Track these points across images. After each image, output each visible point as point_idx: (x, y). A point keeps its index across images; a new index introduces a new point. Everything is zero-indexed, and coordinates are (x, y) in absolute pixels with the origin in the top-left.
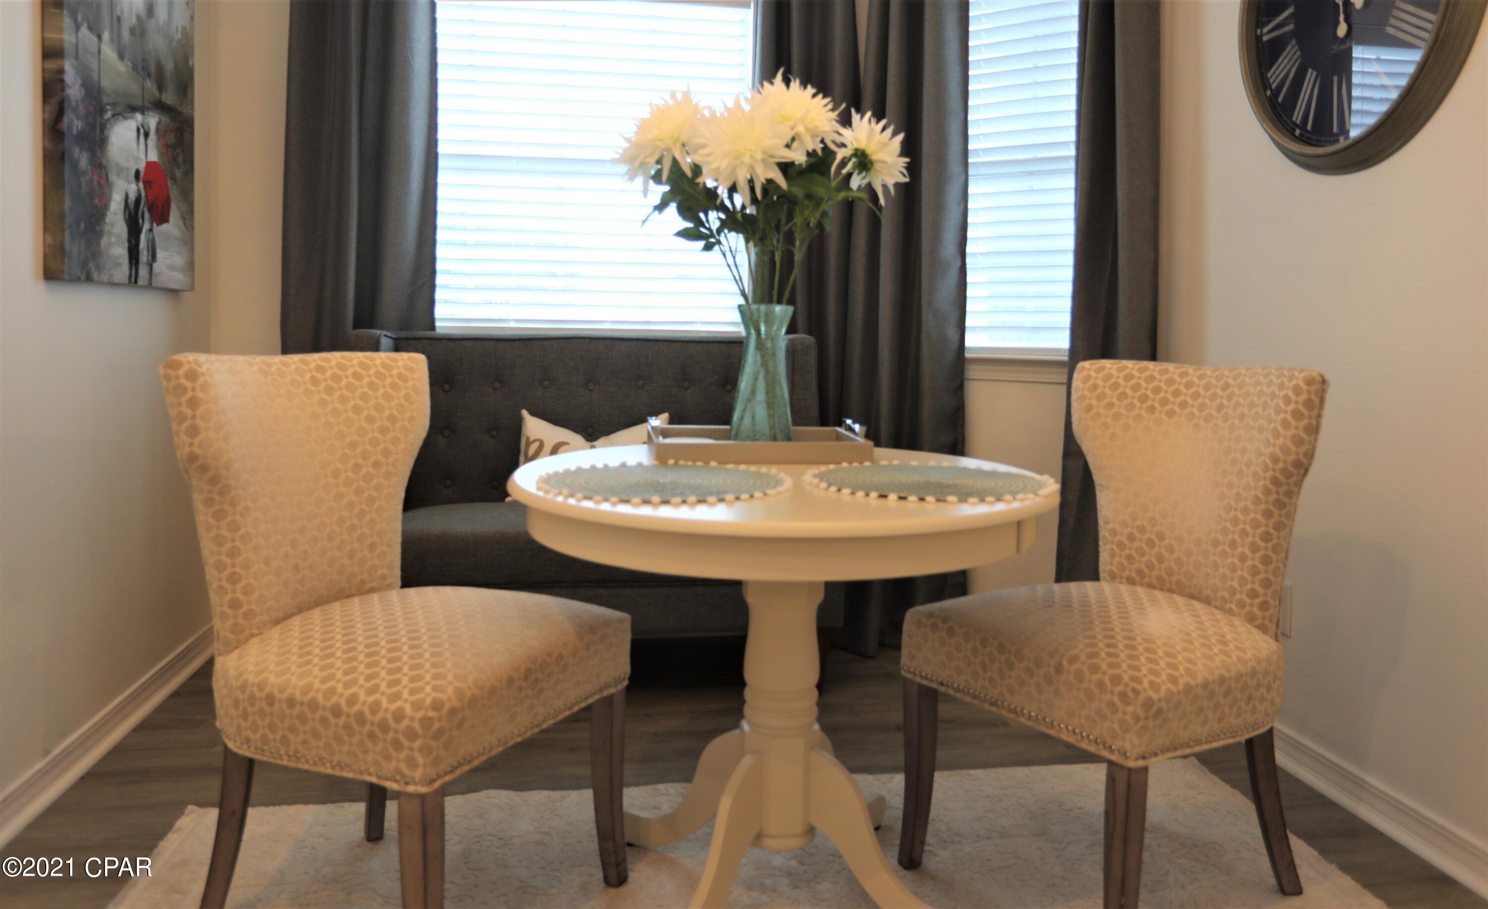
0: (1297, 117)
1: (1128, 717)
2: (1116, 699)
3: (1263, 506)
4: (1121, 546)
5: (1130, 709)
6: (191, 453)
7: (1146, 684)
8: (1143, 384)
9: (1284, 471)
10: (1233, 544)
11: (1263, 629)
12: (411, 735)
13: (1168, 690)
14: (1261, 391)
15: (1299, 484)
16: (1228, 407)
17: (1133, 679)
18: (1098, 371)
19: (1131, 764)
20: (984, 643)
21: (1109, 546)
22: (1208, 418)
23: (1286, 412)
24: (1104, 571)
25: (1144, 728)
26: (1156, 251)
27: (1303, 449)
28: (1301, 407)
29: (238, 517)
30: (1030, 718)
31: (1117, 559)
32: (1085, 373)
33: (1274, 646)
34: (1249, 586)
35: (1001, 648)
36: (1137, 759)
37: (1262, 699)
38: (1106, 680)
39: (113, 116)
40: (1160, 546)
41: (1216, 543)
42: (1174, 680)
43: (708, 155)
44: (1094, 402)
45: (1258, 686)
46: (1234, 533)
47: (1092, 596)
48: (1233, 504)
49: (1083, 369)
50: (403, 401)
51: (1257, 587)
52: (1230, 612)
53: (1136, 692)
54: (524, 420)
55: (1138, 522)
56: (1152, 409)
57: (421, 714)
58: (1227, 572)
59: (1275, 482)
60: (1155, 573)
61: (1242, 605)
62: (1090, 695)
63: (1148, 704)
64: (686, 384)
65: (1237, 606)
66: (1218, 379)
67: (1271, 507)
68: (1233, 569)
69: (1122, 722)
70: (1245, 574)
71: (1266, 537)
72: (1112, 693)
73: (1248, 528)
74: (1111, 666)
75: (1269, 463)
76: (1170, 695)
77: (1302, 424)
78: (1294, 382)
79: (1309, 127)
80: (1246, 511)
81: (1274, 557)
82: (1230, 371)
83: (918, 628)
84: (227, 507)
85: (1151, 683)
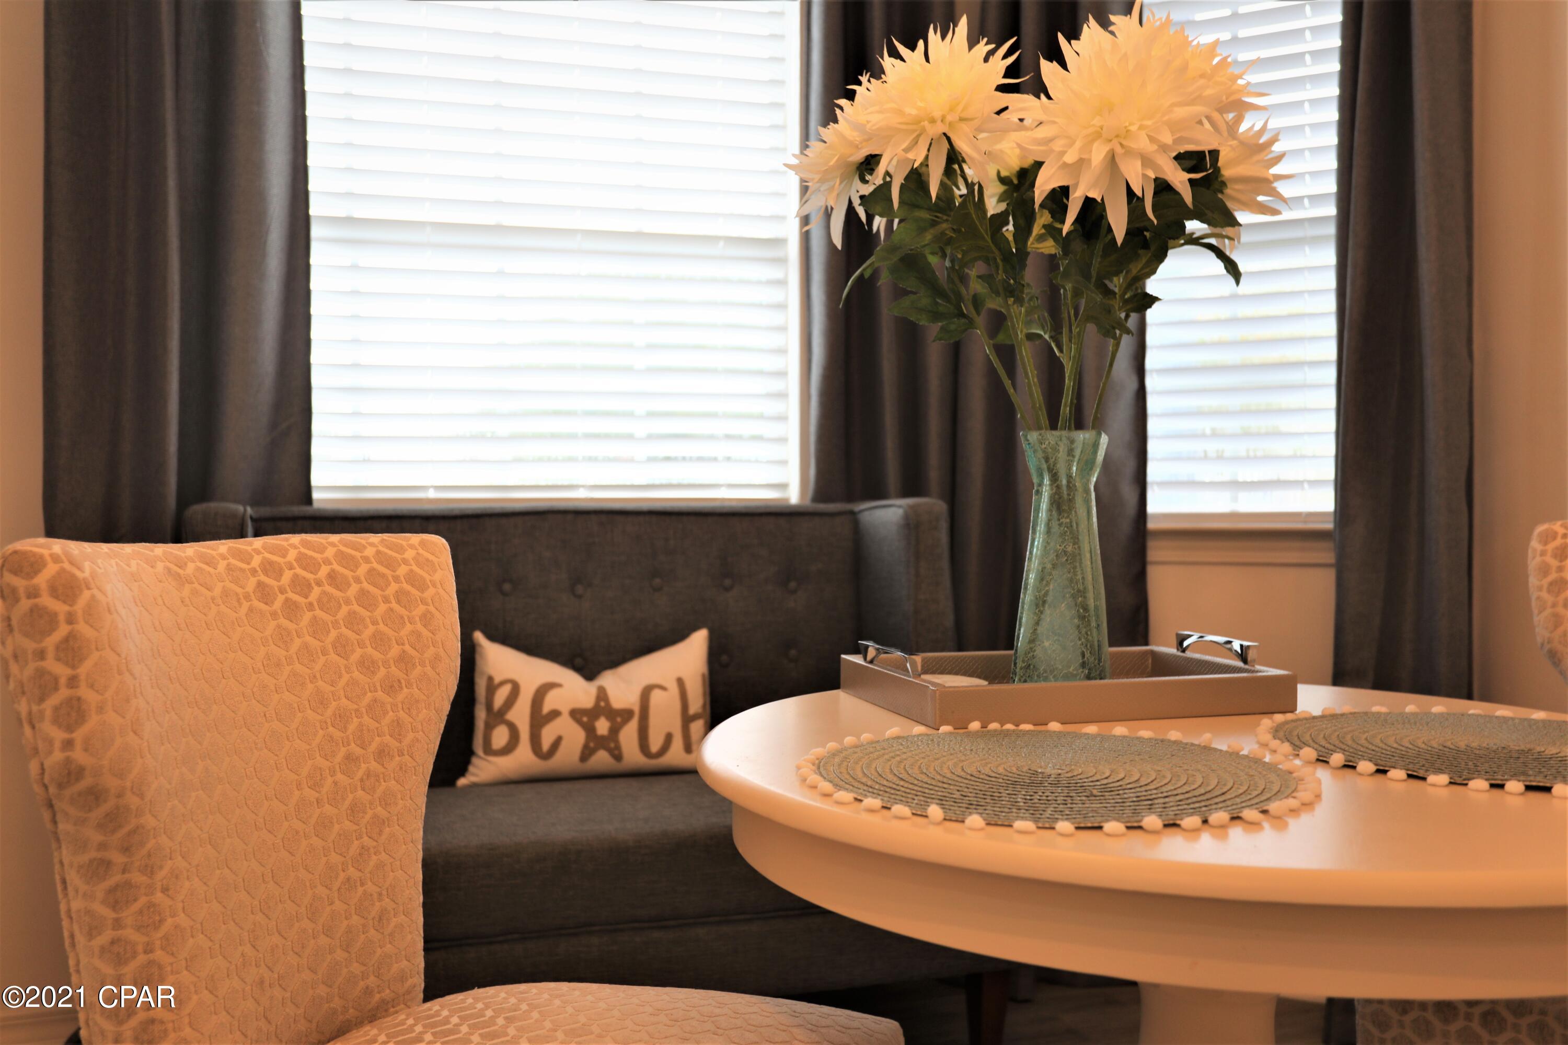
6: (68, 764)
29: (159, 897)
50: (419, 627)
54: (478, 649)
64: (728, 582)
84: (137, 878)
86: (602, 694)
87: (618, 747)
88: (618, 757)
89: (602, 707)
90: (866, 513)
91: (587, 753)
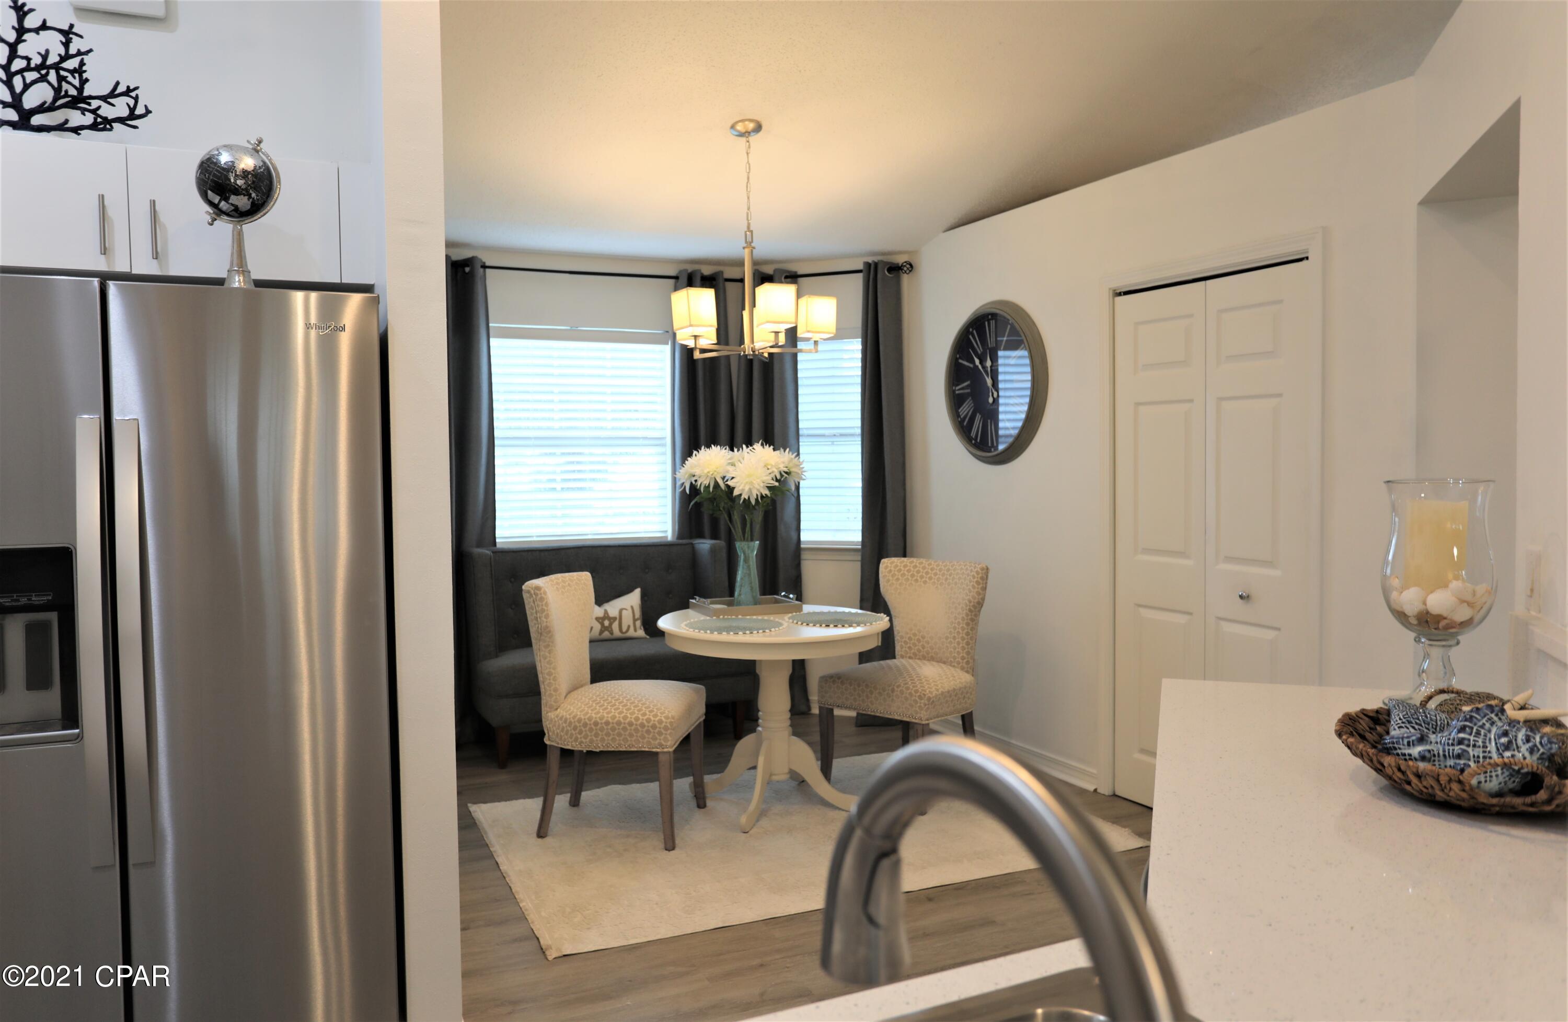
0: (973, 434)
1: (922, 705)
2: (917, 699)
3: (966, 621)
4: (906, 642)
5: (923, 701)
6: (546, 625)
7: (927, 692)
8: (912, 569)
9: (974, 606)
10: (954, 638)
11: (967, 672)
12: (666, 728)
13: (936, 694)
14: (963, 572)
15: (979, 611)
16: (950, 579)
17: (922, 690)
18: (892, 563)
19: (924, 722)
20: (859, 686)
21: (900, 643)
22: (941, 584)
23: (973, 582)
24: (898, 655)
25: (928, 708)
26: (905, 490)
27: (981, 597)
28: (979, 580)
30: (881, 713)
31: (904, 649)
32: (885, 565)
33: (972, 678)
34: (961, 655)
35: (867, 686)
36: (925, 721)
37: (969, 698)
38: (913, 692)
40: (923, 642)
41: (947, 638)
42: (937, 690)
43: (737, 483)
44: (891, 578)
45: (967, 693)
46: (954, 633)
47: (898, 664)
48: (953, 621)
49: (884, 563)
51: (965, 655)
52: (954, 666)
53: (924, 695)
55: (913, 632)
56: (916, 581)
57: (669, 720)
58: (952, 650)
59: (970, 611)
60: (921, 654)
61: (958, 663)
62: (906, 699)
63: (929, 699)
64: (647, 570)
65: (957, 664)
66: (945, 566)
67: (969, 621)
68: (955, 648)
69: (920, 706)
70: (960, 650)
71: (967, 634)
72: (915, 696)
73: (960, 630)
74: (914, 687)
75: (968, 603)
76: (936, 696)
77: (980, 586)
78: (976, 569)
79: (978, 441)
80: (959, 623)
81: (971, 642)
82: (950, 563)
83: (826, 684)
85: (930, 691)
86: (606, 612)
87: (612, 630)
88: (612, 633)
89: (606, 616)
90: (697, 545)
91: (601, 632)
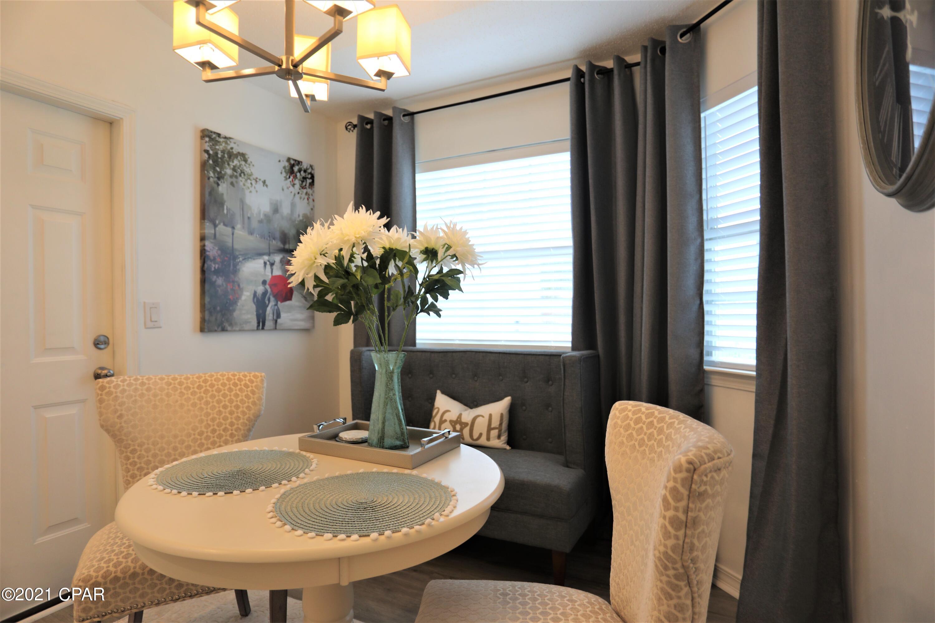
0: (894, 155)
39: (243, 260)
54: (437, 396)
64: (526, 380)
79: (899, 164)
86: (460, 416)
89: (459, 420)
